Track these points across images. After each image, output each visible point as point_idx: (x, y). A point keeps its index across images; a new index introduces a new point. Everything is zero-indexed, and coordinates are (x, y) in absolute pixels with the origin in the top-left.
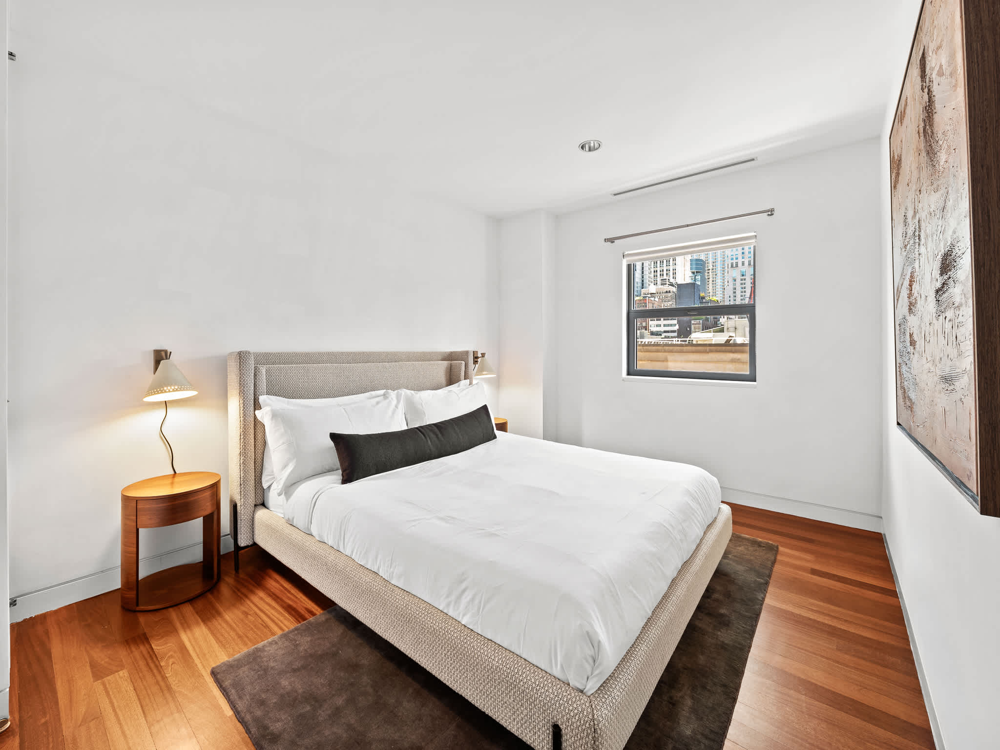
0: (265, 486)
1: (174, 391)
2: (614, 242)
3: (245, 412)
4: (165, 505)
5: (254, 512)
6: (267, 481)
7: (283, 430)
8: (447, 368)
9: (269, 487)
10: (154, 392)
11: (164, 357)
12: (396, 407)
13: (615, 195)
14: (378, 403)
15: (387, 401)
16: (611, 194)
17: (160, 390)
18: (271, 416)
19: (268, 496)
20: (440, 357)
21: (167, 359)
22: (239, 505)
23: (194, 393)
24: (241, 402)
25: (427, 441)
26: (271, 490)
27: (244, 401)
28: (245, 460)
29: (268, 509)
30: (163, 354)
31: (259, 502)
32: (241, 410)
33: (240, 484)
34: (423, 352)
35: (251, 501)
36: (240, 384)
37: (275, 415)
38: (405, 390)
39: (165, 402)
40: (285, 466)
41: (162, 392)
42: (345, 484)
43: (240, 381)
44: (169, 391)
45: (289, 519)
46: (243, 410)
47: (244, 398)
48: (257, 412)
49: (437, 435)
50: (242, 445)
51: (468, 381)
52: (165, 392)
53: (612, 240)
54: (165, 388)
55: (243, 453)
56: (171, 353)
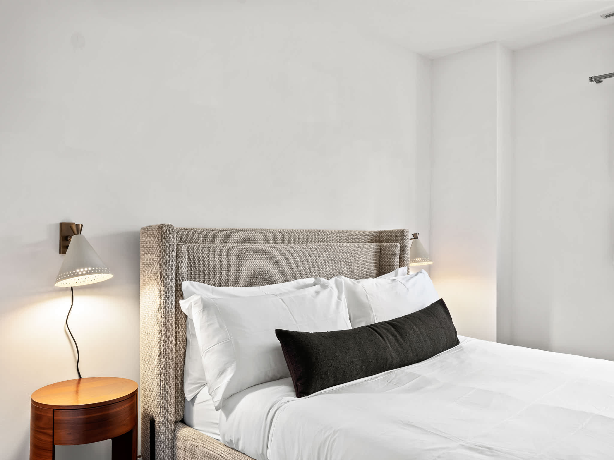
0: (189, 397)
1: (87, 274)
2: (601, 81)
3: (166, 301)
4: (83, 417)
5: (175, 430)
6: (191, 391)
7: (217, 325)
8: (376, 252)
9: (193, 400)
10: (66, 275)
11: (76, 232)
12: (339, 298)
13: (607, 16)
14: (317, 293)
15: (327, 290)
16: (602, 16)
17: (72, 273)
18: (201, 308)
19: (192, 410)
20: (367, 239)
21: (78, 234)
22: (157, 421)
23: (109, 276)
24: (163, 288)
25: (386, 343)
26: (195, 403)
27: (166, 287)
28: (166, 364)
29: (191, 427)
30: (74, 228)
31: (179, 418)
32: (162, 299)
33: (161, 394)
34: (348, 232)
35: (172, 416)
36: (162, 266)
37: (206, 306)
38: (343, 277)
39: (72, 288)
40: (222, 372)
41: (74, 276)
42: (301, 397)
43: (162, 262)
44: (82, 274)
45: (231, 441)
46: (165, 299)
47: (166, 284)
48: (181, 302)
49: (395, 337)
50: (163, 344)
51: (404, 269)
52: (78, 275)
53: (598, 80)
54: (78, 271)
55: (164, 355)
56: (82, 225)
